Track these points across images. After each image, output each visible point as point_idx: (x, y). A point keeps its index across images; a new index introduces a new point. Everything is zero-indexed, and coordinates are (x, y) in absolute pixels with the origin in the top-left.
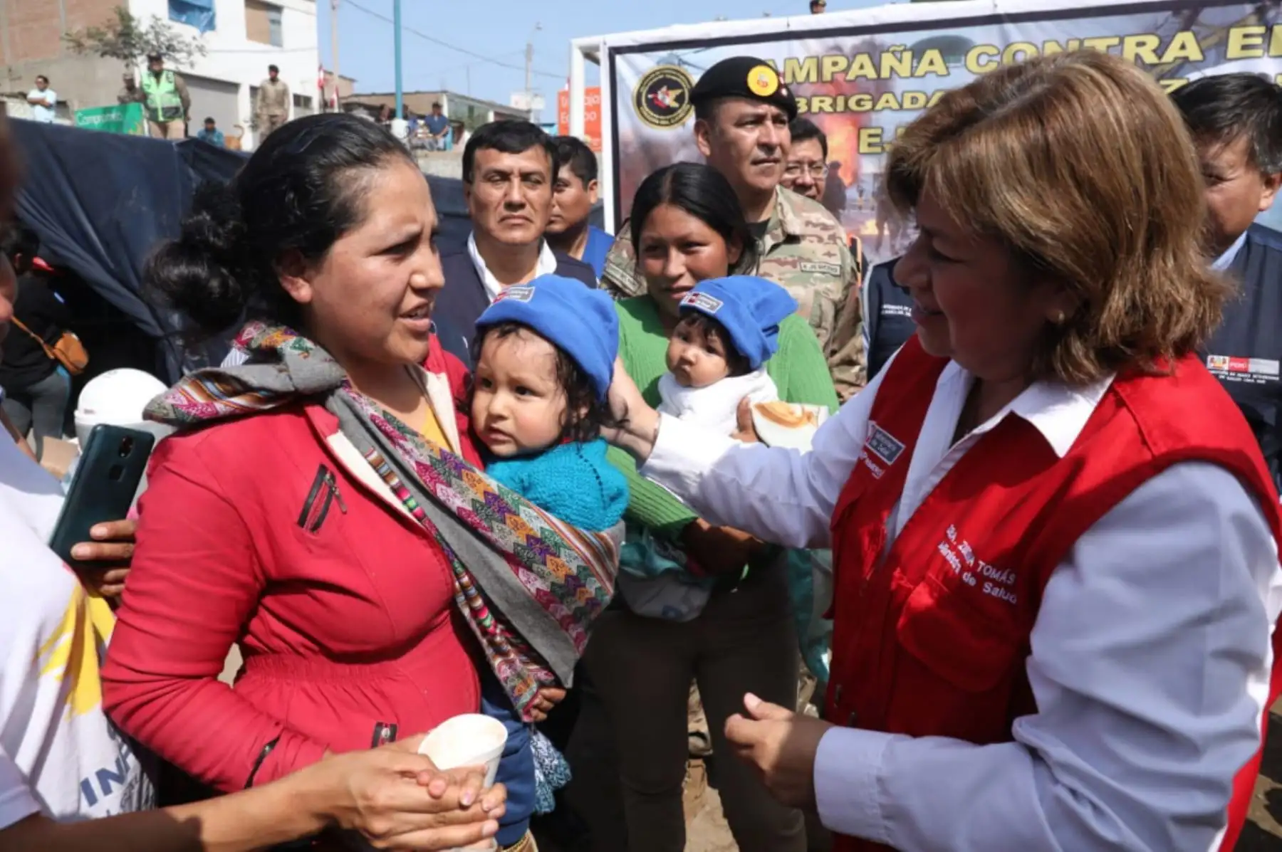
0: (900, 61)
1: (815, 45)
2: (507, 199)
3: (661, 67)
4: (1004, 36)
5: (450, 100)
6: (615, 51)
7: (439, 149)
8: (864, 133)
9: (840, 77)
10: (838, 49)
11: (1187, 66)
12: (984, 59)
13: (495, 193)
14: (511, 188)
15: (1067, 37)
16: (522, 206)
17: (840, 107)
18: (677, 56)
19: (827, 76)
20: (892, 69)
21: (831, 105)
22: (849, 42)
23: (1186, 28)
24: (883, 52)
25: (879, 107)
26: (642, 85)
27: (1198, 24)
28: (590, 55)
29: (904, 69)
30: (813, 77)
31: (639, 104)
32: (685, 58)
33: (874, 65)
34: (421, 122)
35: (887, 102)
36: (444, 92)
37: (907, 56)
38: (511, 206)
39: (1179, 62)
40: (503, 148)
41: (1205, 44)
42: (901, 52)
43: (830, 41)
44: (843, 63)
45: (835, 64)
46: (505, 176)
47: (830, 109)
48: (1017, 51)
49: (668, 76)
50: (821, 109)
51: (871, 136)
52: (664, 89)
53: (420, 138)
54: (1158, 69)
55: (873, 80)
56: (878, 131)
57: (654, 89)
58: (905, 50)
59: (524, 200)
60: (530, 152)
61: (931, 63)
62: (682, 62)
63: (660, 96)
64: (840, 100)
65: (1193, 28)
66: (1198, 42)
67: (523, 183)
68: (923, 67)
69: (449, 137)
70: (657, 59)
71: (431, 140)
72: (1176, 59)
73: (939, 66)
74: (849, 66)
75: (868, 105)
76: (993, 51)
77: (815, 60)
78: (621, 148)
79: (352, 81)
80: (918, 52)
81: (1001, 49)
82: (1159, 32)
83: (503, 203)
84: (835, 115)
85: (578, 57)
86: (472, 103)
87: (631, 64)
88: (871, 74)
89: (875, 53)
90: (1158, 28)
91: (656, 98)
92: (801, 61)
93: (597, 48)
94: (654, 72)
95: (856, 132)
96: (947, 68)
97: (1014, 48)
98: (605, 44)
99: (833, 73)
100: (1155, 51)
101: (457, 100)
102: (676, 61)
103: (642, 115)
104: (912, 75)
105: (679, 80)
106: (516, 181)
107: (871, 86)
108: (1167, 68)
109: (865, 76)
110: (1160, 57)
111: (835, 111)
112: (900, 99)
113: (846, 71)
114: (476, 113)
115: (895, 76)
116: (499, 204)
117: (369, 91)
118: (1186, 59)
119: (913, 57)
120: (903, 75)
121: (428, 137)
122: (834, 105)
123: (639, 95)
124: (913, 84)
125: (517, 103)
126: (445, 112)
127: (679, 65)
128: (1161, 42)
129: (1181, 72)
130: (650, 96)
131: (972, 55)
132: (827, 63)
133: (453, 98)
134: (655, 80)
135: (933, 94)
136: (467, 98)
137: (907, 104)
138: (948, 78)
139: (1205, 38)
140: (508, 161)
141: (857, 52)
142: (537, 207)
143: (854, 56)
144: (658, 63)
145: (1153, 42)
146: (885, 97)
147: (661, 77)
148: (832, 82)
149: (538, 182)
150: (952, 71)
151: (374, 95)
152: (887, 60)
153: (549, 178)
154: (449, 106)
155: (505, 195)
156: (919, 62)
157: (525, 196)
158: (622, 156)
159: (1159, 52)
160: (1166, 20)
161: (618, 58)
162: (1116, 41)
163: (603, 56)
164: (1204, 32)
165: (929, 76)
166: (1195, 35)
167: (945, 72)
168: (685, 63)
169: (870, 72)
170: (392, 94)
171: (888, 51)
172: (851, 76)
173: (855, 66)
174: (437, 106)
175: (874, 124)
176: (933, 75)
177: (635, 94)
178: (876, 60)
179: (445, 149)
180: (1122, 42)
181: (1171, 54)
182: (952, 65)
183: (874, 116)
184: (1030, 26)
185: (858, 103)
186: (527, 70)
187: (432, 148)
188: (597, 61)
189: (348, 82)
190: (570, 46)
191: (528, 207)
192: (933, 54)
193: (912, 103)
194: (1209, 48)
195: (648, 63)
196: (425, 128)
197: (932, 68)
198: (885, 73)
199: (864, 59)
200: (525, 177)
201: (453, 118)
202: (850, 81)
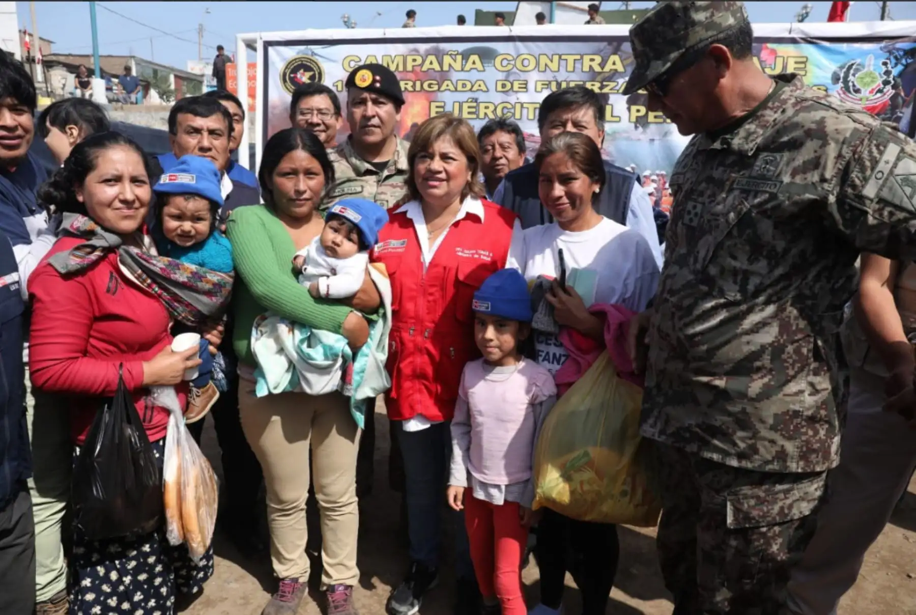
0: (455, 61)
1: (402, 48)
2: (200, 145)
3: (300, 56)
4: (517, 49)
5: (137, 64)
6: (267, 44)
7: (132, 103)
8: (433, 105)
9: (418, 69)
10: (416, 51)
11: (617, 75)
12: (505, 63)
13: (192, 141)
14: (202, 138)
15: (552, 53)
16: (209, 149)
17: (418, 87)
18: (311, 50)
19: (409, 68)
20: (450, 65)
21: (412, 86)
22: (423, 47)
23: (615, 53)
24: (444, 54)
25: (443, 88)
26: (286, 68)
27: (621, 51)
28: (250, 46)
29: (457, 65)
30: (401, 68)
31: (285, 81)
32: (316, 51)
33: (439, 63)
34: (116, 80)
35: (447, 86)
36: (134, 57)
37: (459, 58)
38: (202, 149)
39: (612, 72)
40: (197, 114)
41: (626, 62)
42: (456, 55)
43: (411, 46)
44: (419, 60)
45: (414, 60)
46: (198, 131)
47: (410, 89)
48: (524, 59)
49: (304, 63)
50: (406, 89)
51: (437, 107)
52: (302, 71)
53: (115, 94)
54: (602, 75)
55: (438, 71)
56: (442, 104)
57: (295, 70)
58: (458, 54)
59: (211, 146)
60: (214, 117)
61: (474, 63)
62: (313, 54)
63: (299, 76)
64: (418, 84)
65: (619, 53)
66: (622, 61)
67: (210, 136)
68: (469, 65)
69: (140, 95)
70: (297, 51)
71: (124, 95)
72: (611, 70)
73: (479, 65)
74: (424, 61)
75: (436, 87)
76: (510, 58)
77: (402, 57)
78: (270, 110)
79: (50, 42)
80: (466, 56)
81: (515, 57)
82: (602, 53)
83: (197, 147)
84: (415, 93)
85: (242, 47)
86: (156, 67)
87: (279, 53)
88: (437, 68)
89: (439, 55)
90: (602, 51)
91: (295, 77)
92: (393, 58)
93: (255, 41)
94: (295, 59)
95: (428, 104)
96: (483, 66)
97: (523, 57)
98: (261, 38)
99: (413, 66)
100: (600, 65)
101: (143, 64)
102: (310, 53)
103: (287, 88)
104: (462, 70)
105: (312, 66)
106: (205, 134)
107: (438, 76)
108: (607, 75)
109: (433, 69)
110: (602, 68)
111: (415, 90)
112: (455, 83)
113: (422, 65)
114: (159, 74)
115: (452, 70)
116: (195, 148)
117: (66, 53)
118: (616, 70)
119: (463, 59)
120: (457, 69)
121: (122, 93)
122: (414, 86)
123: (284, 75)
124: (462, 75)
125: (192, 69)
126: (134, 73)
127: (312, 55)
128: (603, 60)
129: (615, 77)
130: (292, 75)
131: (498, 60)
132: (410, 59)
133: (139, 62)
134: (295, 64)
135: (476, 83)
136: (150, 63)
137: (460, 88)
138: (484, 73)
139: (625, 59)
140: (199, 122)
141: (428, 53)
142: (220, 150)
143: (427, 57)
144: (298, 53)
145: (598, 59)
146: (446, 83)
147: (300, 63)
148: (413, 71)
149: (220, 135)
150: (487, 68)
151: (70, 55)
152: (447, 60)
153: (226, 133)
154: (136, 67)
155: (199, 142)
156: (466, 62)
157: (211, 144)
158: (270, 115)
159: (602, 65)
160: (605, 47)
161: (270, 49)
162: (578, 57)
163: (260, 46)
164: (624, 56)
165: (472, 71)
166: (620, 57)
167: (481, 68)
168: (316, 54)
169: (436, 66)
170: (88, 56)
171: (447, 54)
172: (424, 68)
173: (427, 62)
174: (128, 69)
175: (440, 99)
176: (474, 71)
177: (282, 74)
178: (440, 59)
179: (136, 103)
180: (582, 58)
181: (609, 67)
182: (485, 65)
183: (439, 94)
184: (531, 44)
185: (430, 86)
186: (200, 44)
187: (126, 101)
188: (255, 49)
189: (46, 43)
190: (236, 39)
191: (214, 150)
192: (475, 58)
193: (463, 87)
194: (628, 65)
195: (291, 53)
196: (119, 86)
197: (474, 66)
198: (446, 68)
199: (432, 58)
200: (211, 132)
201: (141, 78)
202: (424, 72)
